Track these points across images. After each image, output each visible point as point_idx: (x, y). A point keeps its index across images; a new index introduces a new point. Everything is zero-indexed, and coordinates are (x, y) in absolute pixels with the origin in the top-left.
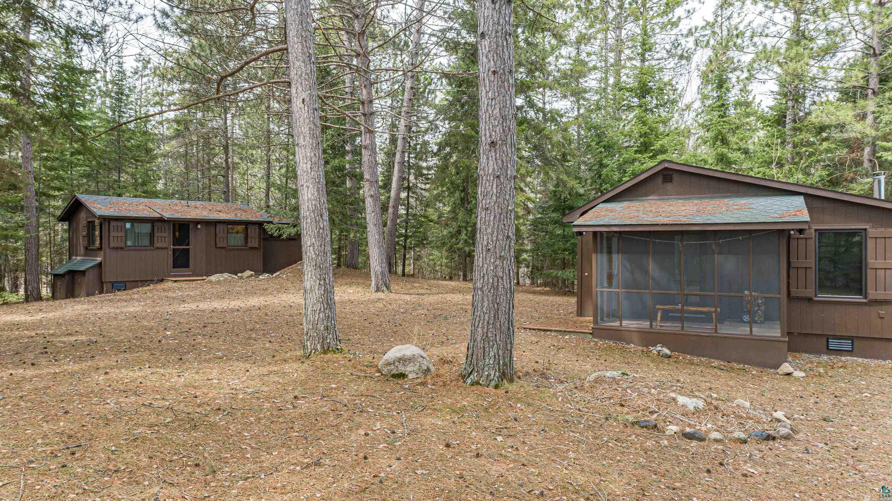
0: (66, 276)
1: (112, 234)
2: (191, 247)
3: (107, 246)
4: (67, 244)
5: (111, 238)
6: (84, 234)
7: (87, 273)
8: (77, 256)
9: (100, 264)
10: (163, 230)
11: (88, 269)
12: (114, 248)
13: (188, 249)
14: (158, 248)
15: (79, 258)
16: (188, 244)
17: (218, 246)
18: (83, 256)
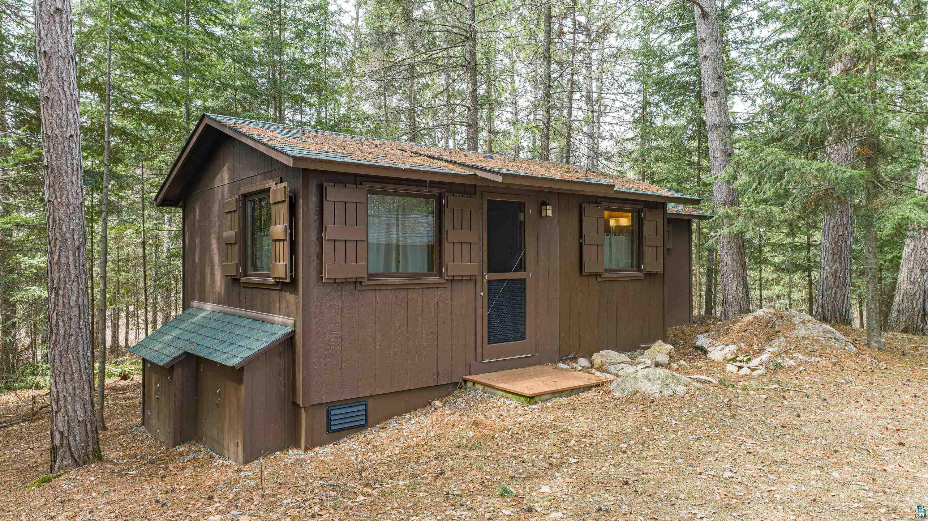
0: (177, 372)
1: (327, 235)
2: (528, 275)
3: (313, 278)
4: (179, 263)
5: (327, 247)
6: (230, 234)
7: (246, 377)
8: (203, 299)
9: (290, 339)
10: (466, 224)
11: (249, 362)
12: (336, 283)
13: (522, 281)
14: (453, 280)
15: (209, 307)
16: (521, 268)
17: (589, 268)
18: (220, 302)
